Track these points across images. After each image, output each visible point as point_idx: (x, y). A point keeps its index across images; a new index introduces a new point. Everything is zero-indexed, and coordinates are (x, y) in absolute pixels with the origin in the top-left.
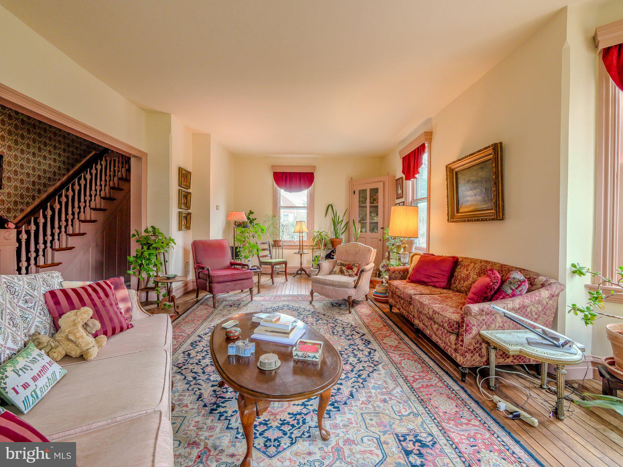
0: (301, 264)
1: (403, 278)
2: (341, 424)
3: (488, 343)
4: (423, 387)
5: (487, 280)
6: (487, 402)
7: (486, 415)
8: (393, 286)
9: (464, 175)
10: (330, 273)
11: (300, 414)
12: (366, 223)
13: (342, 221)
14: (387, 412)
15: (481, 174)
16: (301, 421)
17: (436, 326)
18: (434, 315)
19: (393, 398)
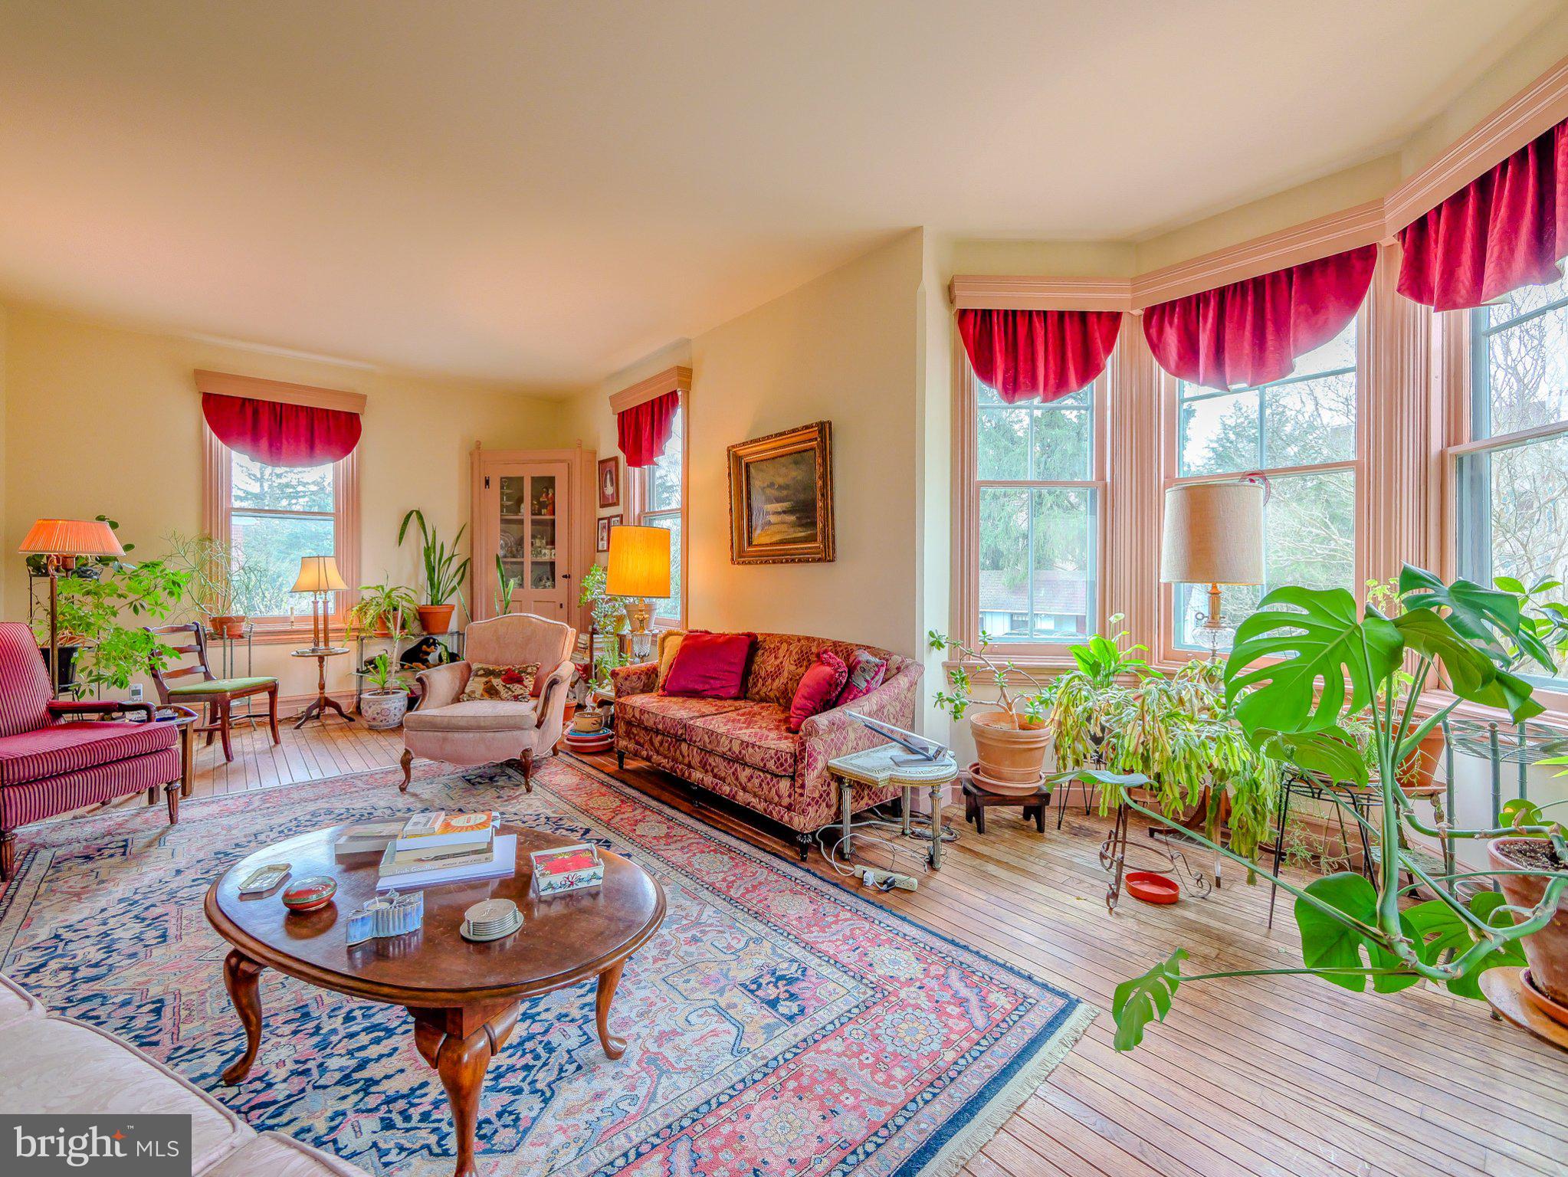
0: (322, 687)
1: (647, 689)
2: (633, 1015)
3: (839, 780)
4: (748, 891)
5: (828, 669)
6: (847, 880)
7: (855, 899)
8: (634, 708)
9: (762, 470)
10: (457, 699)
11: (531, 1037)
12: (522, 563)
13: (450, 559)
14: (708, 955)
15: (794, 474)
16: (540, 1050)
17: (748, 771)
18: (743, 752)
19: (707, 929)
